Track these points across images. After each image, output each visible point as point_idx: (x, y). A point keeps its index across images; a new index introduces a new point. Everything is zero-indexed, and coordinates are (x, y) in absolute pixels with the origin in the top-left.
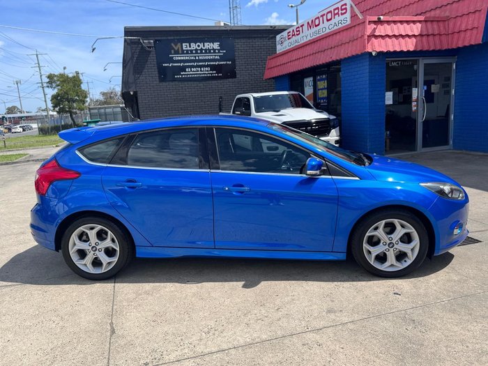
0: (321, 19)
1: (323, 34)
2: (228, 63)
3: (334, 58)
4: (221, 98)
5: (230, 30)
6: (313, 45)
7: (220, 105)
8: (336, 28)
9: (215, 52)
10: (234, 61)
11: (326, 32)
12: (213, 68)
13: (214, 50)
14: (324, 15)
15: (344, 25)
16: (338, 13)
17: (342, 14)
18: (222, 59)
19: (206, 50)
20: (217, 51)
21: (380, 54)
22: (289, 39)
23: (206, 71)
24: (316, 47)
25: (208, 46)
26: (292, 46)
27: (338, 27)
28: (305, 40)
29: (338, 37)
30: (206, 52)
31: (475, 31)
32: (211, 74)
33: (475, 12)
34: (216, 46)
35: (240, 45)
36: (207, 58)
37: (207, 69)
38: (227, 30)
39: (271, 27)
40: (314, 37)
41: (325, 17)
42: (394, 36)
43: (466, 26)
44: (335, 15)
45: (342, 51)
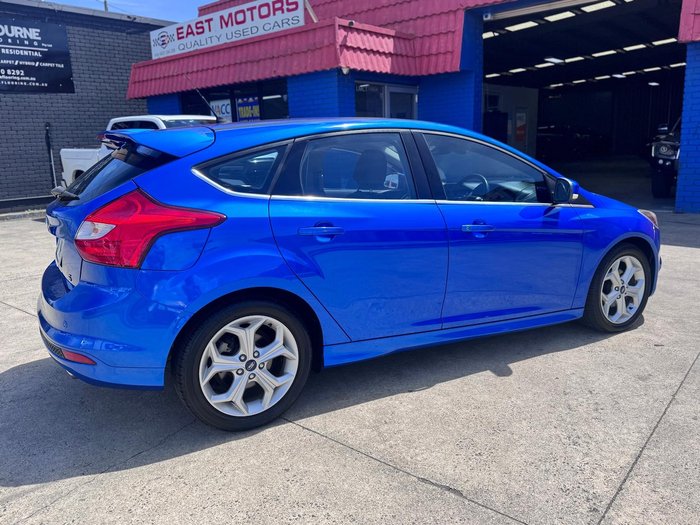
0: (248, 14)
1: (251, 36)
2: (58, 65)
3: (281, 73)
4: (48, 124)
5: (60, 12)
6: (233, 52)
7: (47, 138)
8: (277, 29)
9: (31, 45)
10: (68, 64)
11: (259, 34)
12: (29, 71)
13: (31, 42)
14: (255, 8)
15: (292, 26)
16: (281, 9)
17: (289, 10)
18: (46, 57)
19: (13, 38)
20: (36, 43)
21: (353, 72)
22: (179, 38)
23: (17, 76)
24: (240, 55)
25: (16, 31)
26: (186, 50)
27: (282, 29)
28: (215, 43)
29: (283, 42)
30: (14, 43)
31: (449, 56)
32: (28, 82)
33: (447, 33)
34: (34, 34)
35: (76, 38)
36: (17, 52)
37: (18, 72)
38: (54, 10)
39: (129, 17)
40: (234, 39)
41: (256, 12)
42: (366, 50)
43: (437, 49)
44: (275, 10)
45: (295, 63)
